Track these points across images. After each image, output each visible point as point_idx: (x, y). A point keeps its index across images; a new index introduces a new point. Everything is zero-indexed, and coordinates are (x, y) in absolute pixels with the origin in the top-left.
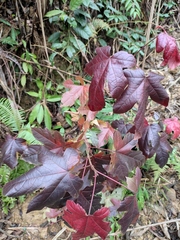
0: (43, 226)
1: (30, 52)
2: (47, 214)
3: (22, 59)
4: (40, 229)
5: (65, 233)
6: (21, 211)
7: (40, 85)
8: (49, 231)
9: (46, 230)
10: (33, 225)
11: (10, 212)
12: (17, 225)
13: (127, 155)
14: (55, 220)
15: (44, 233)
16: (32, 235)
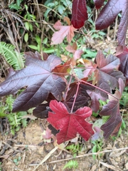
0: (40, 145)
1: (31, 14)
2: (43, 136)
3: (25, 19)
4: (38, 147)
5: (57, 151)
6: (24, 133)
7: (38, 40)
8: (45, 149)
9: (42, 148)
10: (33, 144)
11: (16, 134)
12: (21, 143)
13: (109, 74)
14: (49, 141)
15: (41, 150)
16: (32, 151)
